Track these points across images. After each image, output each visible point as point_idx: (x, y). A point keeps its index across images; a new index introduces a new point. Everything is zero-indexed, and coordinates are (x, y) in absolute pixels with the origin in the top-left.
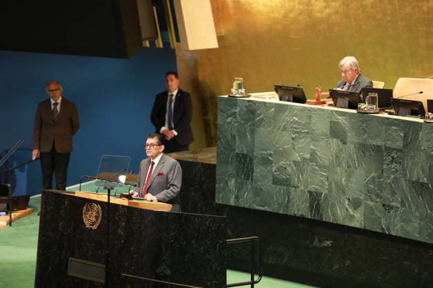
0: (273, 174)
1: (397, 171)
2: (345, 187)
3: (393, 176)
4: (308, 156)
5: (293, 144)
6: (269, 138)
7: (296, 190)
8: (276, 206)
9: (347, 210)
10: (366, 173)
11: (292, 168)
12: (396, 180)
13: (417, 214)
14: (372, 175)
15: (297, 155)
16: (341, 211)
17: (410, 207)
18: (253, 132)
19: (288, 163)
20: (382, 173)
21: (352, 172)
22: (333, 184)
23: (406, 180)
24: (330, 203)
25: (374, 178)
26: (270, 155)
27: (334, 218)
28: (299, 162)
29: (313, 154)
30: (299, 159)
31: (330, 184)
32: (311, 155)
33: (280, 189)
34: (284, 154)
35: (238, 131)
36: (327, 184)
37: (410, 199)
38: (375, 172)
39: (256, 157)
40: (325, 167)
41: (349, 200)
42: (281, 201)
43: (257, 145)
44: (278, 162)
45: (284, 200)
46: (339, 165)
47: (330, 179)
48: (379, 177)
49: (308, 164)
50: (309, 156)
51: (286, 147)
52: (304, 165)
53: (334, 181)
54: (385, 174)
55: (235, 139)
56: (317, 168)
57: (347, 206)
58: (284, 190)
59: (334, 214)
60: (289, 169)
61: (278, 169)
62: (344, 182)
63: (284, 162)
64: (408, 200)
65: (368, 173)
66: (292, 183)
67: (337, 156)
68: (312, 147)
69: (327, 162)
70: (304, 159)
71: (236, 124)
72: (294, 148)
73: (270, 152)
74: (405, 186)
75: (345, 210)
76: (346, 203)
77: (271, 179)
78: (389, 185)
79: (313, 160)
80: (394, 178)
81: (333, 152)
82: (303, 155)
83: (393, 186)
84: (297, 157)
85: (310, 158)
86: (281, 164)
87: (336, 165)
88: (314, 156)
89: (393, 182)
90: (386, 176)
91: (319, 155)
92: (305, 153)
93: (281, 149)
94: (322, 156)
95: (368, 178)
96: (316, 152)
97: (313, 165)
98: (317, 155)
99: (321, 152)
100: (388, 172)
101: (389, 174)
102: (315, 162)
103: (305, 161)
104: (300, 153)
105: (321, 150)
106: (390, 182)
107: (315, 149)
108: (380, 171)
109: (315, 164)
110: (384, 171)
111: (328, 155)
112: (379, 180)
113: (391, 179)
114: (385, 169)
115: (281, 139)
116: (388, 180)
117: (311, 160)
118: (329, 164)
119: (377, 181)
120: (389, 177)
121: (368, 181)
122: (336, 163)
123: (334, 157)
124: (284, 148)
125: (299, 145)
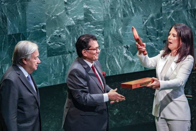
0: (48, 46)
1: (177, 5)
2: (122, 36)
3: (172, 11)
4: (81, 17)
5: (66, 9)
6: (41, 9)
7: (72, 56)
8: (53, 78)
9: (126, 58)
10: (145, 16)
11: (67, 33)
12: (176, 14)
14: (151, 16)
15: (71, 19)
16: (119, 61)
18: (23, 8)
19: (62, 30)
20: (161, 11)
21: (129, 20)
22: (110, 37)
23: (187, 11)
24: (108, 57)
25: (152, 19)
26: (43, 27)
27: (113, 71)
28: (73, 26)
29: (87, 13)
30: (73, 22)
31: (106, 39)
32: (85, 15)
33: (55, 60)
34: (56, 22)
35: (8, 10)
36: (103, 39)
37: (192, 27)
38: (154, 13)
39: (29, 33)
40: (100, 23)
41: (127, 47)
42: (57, 71)
43: (28, 20)
44: (52, 32)
45: (61, 70)
46: (115, 16)
47: (106, 33)
48: (158, 16)
49: (82, 25)
50: (83, 16)
51: (58, 15)
52: (78, 27)
53: (111, 34)
54: (163, 12)
55: (6, 21)
56: (92, 26)
57: (126, 55)
58: (60, 59)
59: (112, 67)
60: (64, 36)
61: (53, 39)
62: (121, 32)
63: (58, 31)
65: (146, 16)
66: (67, 50)
67: (112, 9)
68: (85, 6)
69: (102, 17)
70: (78, 22)
71: (6, 4)
72: (67, 13)
73: (42, 24)
74: (186, 17)
75: (123, 59)
76: (125, 52)
77: (46, 52)
78: (169, 20)
79: (87, 20)
80: (174, 12)
81: (108, 6)
82: (76, 17)
83: (174, 20)
84: (71, 21)
85: (84, 19)
86: (55, 33)
87: (111, 18)
88: (88, 15)
89: (173, 17)
90: (165, 13)
91: (93, 13)
92: (79, 15)
93: (54, 18)
94: (97, 12)
95: (147, 21)
96: (90, 10)
97: (88, 25)
98: (91, 13)
99: (94, 9)
100: (168, 8)
101: (169, 10)
102: (90, 21)
103: (79, 23)
104: (73, 16)
105: (95, 7)
106: (170, 17)
107: (88, 7)
108: (159, 10)
109: (89, 23)
110: (163, 9)
111: (102, 10)
112: (158, 19)
113: (171, 14)
114: (164, 6)
115: (53, 7)
116: (168, 15)
117: (86, 20)
118: (104, 18)
119: (156, 20)
120: (168, 13)
121: (146, 23)
122: (111, 16)
123: (109, 10)
124: (57, 16)
125: (71, 8)
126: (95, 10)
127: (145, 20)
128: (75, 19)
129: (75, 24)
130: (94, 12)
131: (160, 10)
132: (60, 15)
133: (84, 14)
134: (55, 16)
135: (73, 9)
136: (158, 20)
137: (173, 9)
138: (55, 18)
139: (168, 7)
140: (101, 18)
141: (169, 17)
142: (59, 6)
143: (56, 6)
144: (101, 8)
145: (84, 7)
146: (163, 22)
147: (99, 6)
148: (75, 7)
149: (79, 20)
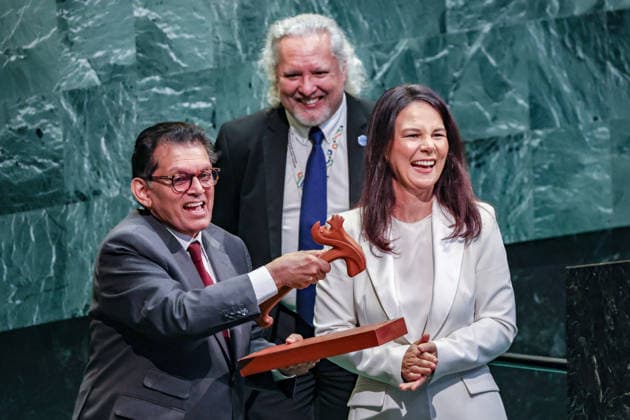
3: (487, 28)
4: (126, 55)
5: (63, 25)
7: (88, 212)
8: (13, 301)
10: (378, 47)
11: (67, 121)
12: (503, 38)
13: (603, 132)
14: (402, 46)
15: (83, 62)
17: (569, 117)
19: (49, 107)
20: (443, 29)
23: (545, 25)
25: (408, 57)
28: (92, 91)
29: (148, 38)
30: (92, 76)
32: (141, 46)
33: (23, 229)
37: (566, 88)
38: (415, 35)
40: (200, 78)
42: (28, 273)
44: (9, 116)
45: (46, 267)
48: (431, 47)
49: (129, 89)
50: (131, 52)
51: (31, 46)
52: (113, 96)
54: (451, 30)
56: (168, 91)
58: (40, 226)
60: (55, 132)
61: (10, 146)
63: (31, 111)
64: (559, 95)
65: (383, 47)
66: (71, 189)
67: (248, 20)
68: (140, 12)
69: (209, 52)
70: (114, 74)
72: (68, 41)
74: (542, 47)
78: (476, 65)
79: (149, 67)
80: (493, 30)
81: (230, 9)
82: (106, 57)
83: (492, 61)
84: (85, 69)
85: (135, 61)
86: (19, 121)
87: (244, 56)
88: (152, 48)
89: (489, 50)
90: (459, 35)
91: (172, 36)
92: (116, 47)
93: (13, 58)
94: (187, 36)
95: (386, 67)
96: (160, 26)
97: (151, 85)
98: (163, 38)
99: (177, 22)
100: (469, 17)
101: (474, 22)
102: (159, 72)
103: (117, 79)
104: (93, 53)
105: (179, 13)
106: (479, 50)
107: (153, 15)
108: (433, 24)
109: (157, 78)
110: (448, 20)
111: (208, 24)
112: (428, 59)
113: (481, 38)
114: (453, 9)
115: (10, 16)
116: (470, 44)
117: (144, 67)
118: (217, 58)
119: (424, 64)
120: (471, 36)
121: (385, 75)
122: (246, 50)
123: (236, 25)
124: (25, 51)
125: (85, 19)
126: (182, 26)
127: (380, 63)
128: (102, 64)
129: (98, 82)
130: (177, 32)
131: (437, 25)
132: (38, 47)
133: (137, 45)
134: (19, 51)
135: (90, 23)
136: (429, 64)
137: (489, 20)
138: (18, 60)
139: (470, 12)
140: (204, 56)
141: (473, 49)
142: (36, 10)
143: (21, 11)
144: (204, 18)
145: (136, 14)
146: (451, 70)
147: (195, 10)
148: (97, 17)
149: (117, 69)
